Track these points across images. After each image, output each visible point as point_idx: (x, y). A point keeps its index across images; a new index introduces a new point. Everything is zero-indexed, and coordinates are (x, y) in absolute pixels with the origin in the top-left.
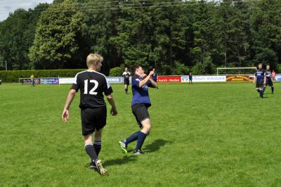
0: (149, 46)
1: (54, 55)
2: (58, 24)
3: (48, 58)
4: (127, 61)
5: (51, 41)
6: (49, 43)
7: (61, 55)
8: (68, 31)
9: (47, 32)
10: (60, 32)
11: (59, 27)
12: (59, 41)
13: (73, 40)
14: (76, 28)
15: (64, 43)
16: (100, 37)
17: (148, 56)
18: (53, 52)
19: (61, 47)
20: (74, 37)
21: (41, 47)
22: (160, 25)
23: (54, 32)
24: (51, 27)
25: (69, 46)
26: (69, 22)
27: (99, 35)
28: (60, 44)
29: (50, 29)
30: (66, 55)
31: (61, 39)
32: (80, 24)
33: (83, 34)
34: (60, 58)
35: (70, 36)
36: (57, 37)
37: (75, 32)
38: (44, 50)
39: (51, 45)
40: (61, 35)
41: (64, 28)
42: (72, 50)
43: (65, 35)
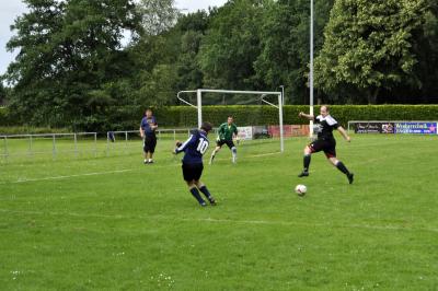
1: (368, 76)
2: (376, 14)
6: (359, 51)
7: (381, 76)
8: (396, 28)
9: (354, 29)
10: (382, 28)
11: (380, 19)
12: (378, 48)
13: (409, 45)
14: (412, 21)
15: (388, 52)
18: (366, 70)
19: (383, 59)
21: (342, 60)
23: (369, 28)
24: (362, 18)
25: (398, 58)
26: (397, 9)
28: (381, 53)
29: (359, 23)
30: (391, 76)
31: (381, 42)
32: (421, 13)
33: (426, 34)
34: (380, 81)
35: (400, 36)
36: (373, 40)
37: (409, 28)
38: (349, 64)
39: (364, 54)
40: (382, 34)
41: (388, 21)
42: (405, 66)
43: (390, 36)
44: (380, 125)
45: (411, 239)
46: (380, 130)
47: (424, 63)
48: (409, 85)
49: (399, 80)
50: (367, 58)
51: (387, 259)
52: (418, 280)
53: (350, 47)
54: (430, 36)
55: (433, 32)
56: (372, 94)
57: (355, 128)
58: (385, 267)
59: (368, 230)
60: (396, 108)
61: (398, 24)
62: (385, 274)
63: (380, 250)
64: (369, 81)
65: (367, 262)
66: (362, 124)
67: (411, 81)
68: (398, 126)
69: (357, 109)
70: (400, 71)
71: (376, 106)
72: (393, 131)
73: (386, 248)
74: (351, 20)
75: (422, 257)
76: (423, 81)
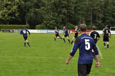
0: (56, 14)
1: (7, 17)
3: (3, 19)
4: (45, 22)
5: (5, 10)
6: (4, 11)
7: (10, 17)
8: (14, 5)
9: (3, 5)
10: (10, 5)
11: (10, 2)
12: (9, 10)
13: (17, 10)
14: (18, 3)
15: (12, 11)
16: (31, 8)
17: (56, 19)
18: (6, 16)
19: (11, 13)
20: (17, 8)
22: (62, 4)
23: (7, 5)
25: (14, 13)
27: (31, 7)
28: (10, 11)
29: (4, 3)
30: (13, 17)
31: (10, 8)
32: (21, 1)
33: (22, 7)
34: (10, 19)
35: (15, 7)
36: (8, 8)
37: (18, 5)
38: (2, 14)
39: (6, 12)
40: (11, 6)
41: (12, 3)
42: (16, 15)
43: (12, 7)
44: (10, 30)
45: (15, 60)
46: (10, 32)
47: (21, 14)
48: (18, 20)
49: (15, 19)
50: (6, 13)
51: (8, 65)
52: (16, 71)
53: (2, 9)
54: (23, 7)
55: (24, 6)
56: (8, 22)
57: (3, 31)
58: (7, 67)
59: (4, 58)
60: (14, 26)
61: (15, 4)
62: (7, 69)
63: (7, 63)
64: (7, 19)
65: (3, 66)
66: (5, 30)
67: (18, 19)
68: (14, 30)
69: (4, 26)
70: (15, 16)
71: (9, 25)
72: (13, 32)
73: (8, 63)
74: (2, 2)
75: (17, 65)
76: (21, 19)
